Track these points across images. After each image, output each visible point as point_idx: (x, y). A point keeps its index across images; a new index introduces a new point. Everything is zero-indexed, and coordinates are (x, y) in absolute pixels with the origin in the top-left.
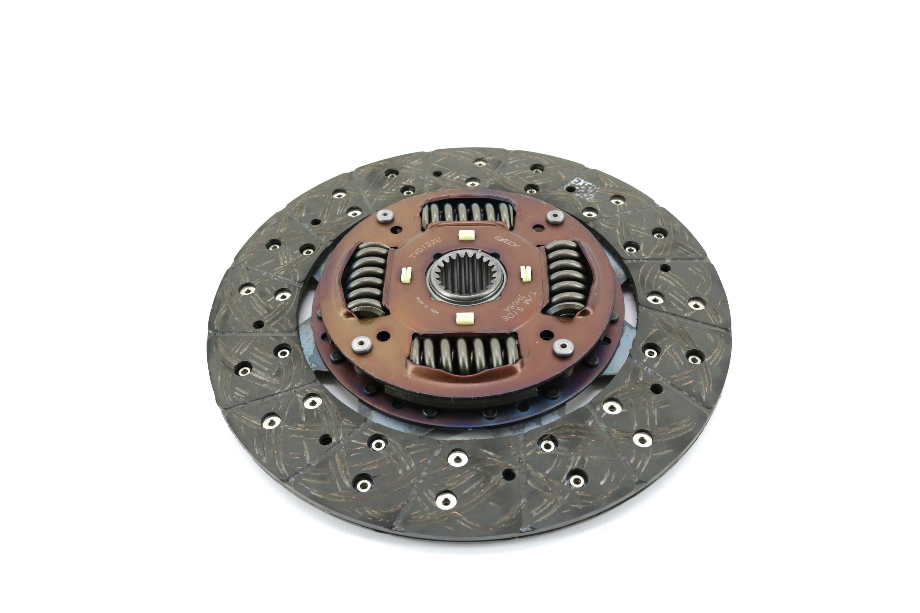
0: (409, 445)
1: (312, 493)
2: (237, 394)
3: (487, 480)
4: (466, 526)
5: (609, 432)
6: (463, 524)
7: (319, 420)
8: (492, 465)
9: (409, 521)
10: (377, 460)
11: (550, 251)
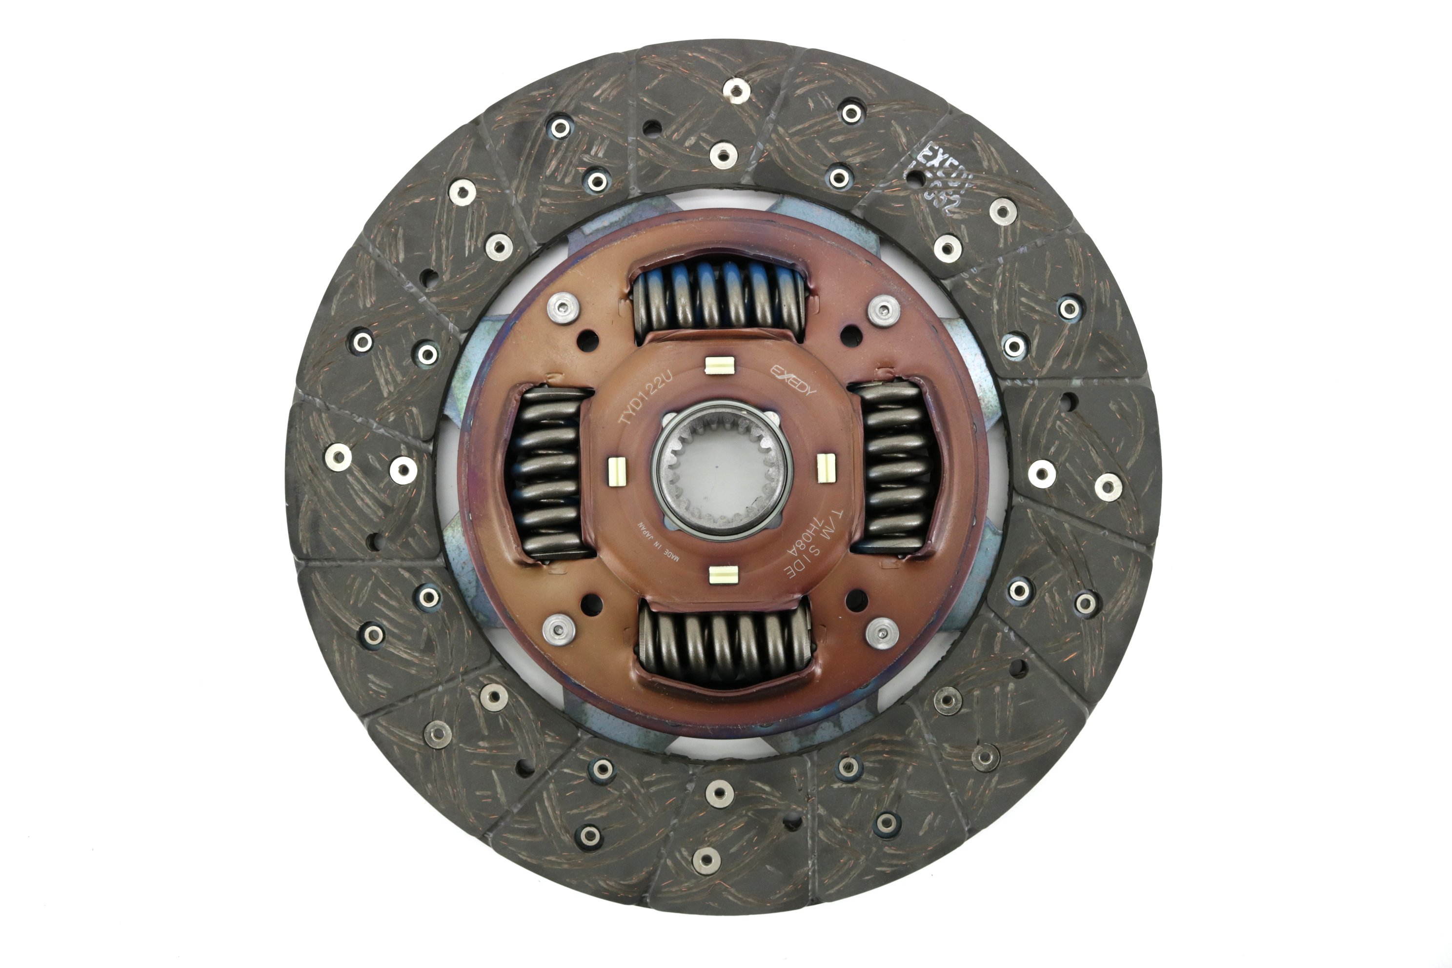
0: (648, 775)
1: (521, 856)
2: (374, 688)
3: (763, 831)
4: (736, 901)
5: (938, 748)
6: (731, 898)
7: (508, 734)
8: (768, 807)
9: (659, 896)
10: (605, 802)
11: (870, 407)
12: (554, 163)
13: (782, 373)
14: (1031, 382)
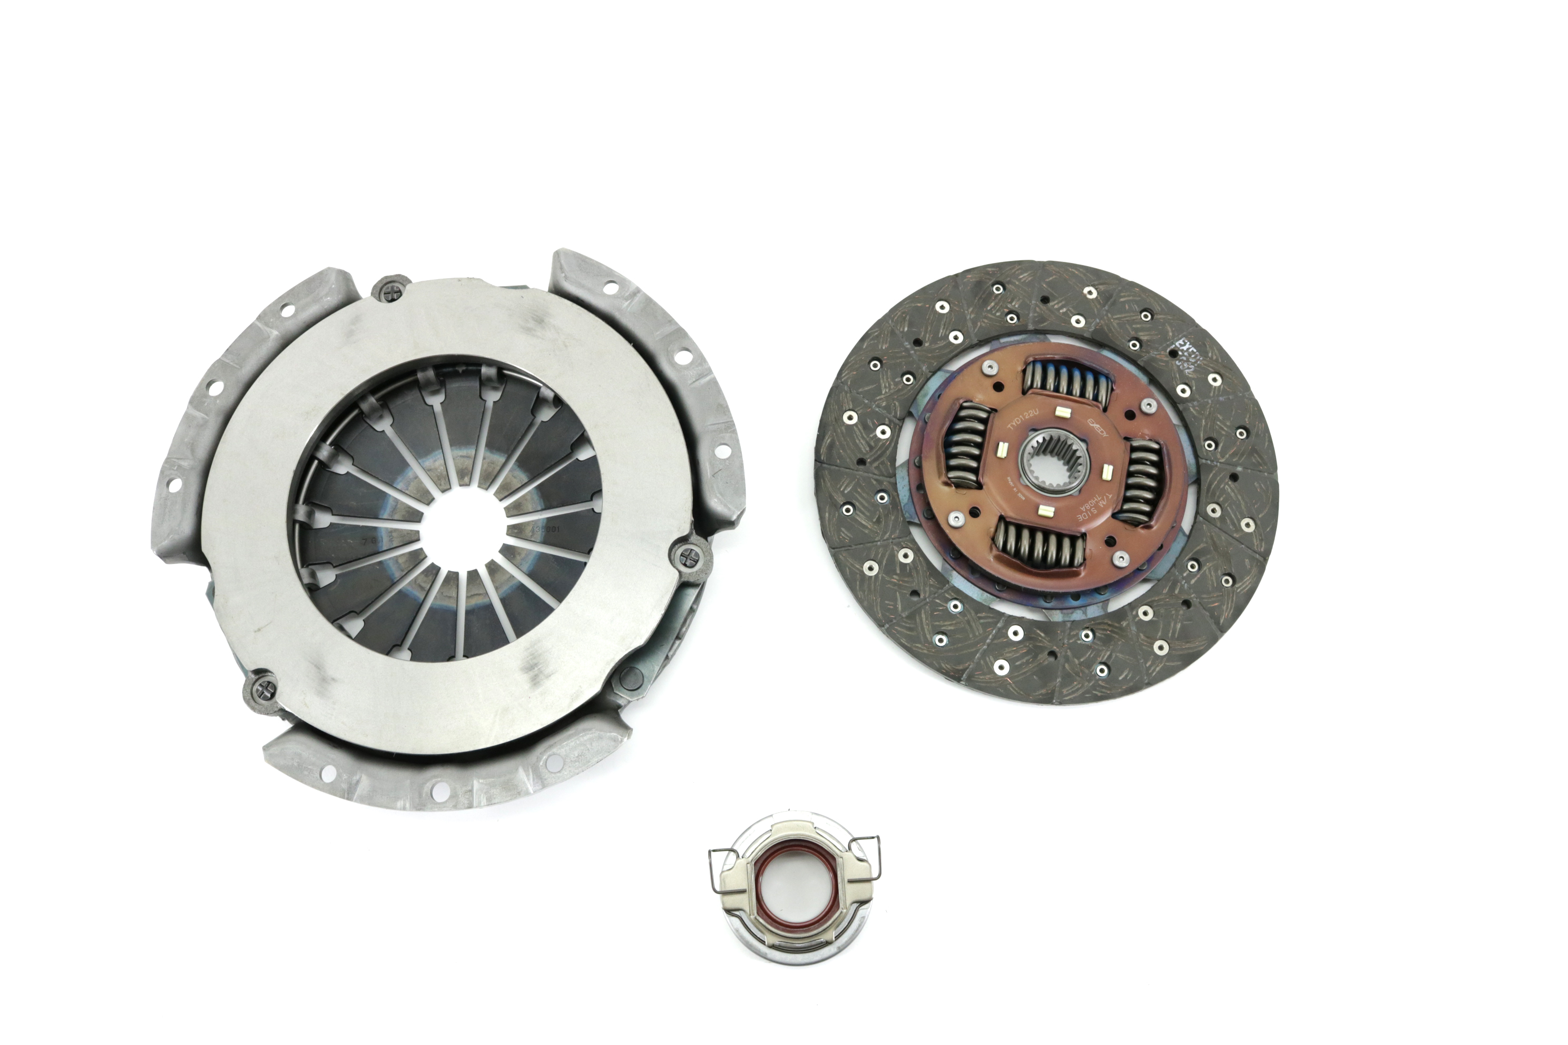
0: (980, 613)
1: (902, 640)
2: (843, 535)
3: (1035, 657)
4: (1013, 691)
5: (1138, 636)
6: (1011, 689)
7: (910, 575)
8: (1041, 644)
9: (972, 679)
10: (954, 622)
11: (1134, 449)
12: (993, 304)
13: (1093, 423)
14: (1215, 463)
